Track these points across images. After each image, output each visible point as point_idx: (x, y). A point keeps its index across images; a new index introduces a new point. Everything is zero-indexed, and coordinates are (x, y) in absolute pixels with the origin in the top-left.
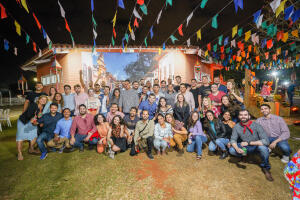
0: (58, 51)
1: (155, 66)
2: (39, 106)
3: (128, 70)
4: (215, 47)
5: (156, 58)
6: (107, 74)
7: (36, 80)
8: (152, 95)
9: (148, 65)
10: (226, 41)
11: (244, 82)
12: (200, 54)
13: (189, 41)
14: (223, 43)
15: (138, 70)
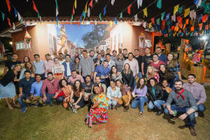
0: (28, 24)
1: (107, 35)
2: (15, 72)
3: (85, 39)
4: (158, 20)
5: (108, 29)
6: (69, 42)
7: (11, 43)
8: (105, 61)
9: (102, 35)
10: (168, 16)
11: (179, 48)
12: (145, 26)
13: (136, 16)
14: (165, 17)
15: (93, 39)
